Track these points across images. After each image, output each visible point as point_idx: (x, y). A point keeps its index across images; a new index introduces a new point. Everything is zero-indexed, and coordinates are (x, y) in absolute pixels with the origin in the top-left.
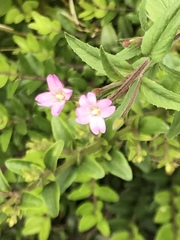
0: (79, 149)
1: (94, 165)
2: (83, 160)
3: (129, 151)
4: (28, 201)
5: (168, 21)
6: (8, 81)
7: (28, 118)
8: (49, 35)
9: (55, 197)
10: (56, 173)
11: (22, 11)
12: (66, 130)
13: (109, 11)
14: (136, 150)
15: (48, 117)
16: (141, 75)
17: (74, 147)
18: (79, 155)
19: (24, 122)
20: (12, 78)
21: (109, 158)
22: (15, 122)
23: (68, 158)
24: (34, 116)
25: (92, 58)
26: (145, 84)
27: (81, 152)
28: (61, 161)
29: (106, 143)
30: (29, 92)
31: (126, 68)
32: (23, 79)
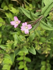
0: (22, 44)
1: (25, 49)
2: (23, 47)
3: (36, 46)
4: (6, 57)
5: (49, 6)
6: (3, 25)
7: (7, 36)
8: (15, 13)
9: (13, 57)
10: (14, 50)
11: (8, 7)
12: (18, 39)
13: (33, 9)
14: (38, 46)
15: (13, 36)
16: (40, 20)
17: (20, 44)
18: (21, 46)
19: (6, 37)
20: (4, 24)
21: (30, 48)
22: (4, 37)
23: (18, 47)
24: (9, 35)
25: (27, 14)
26: (41, 22)
27: (22, 45)
28: (16, 47)
29: (29, 44)
30: (8, 29)
31: (37, 18)
32: (7, 25)
